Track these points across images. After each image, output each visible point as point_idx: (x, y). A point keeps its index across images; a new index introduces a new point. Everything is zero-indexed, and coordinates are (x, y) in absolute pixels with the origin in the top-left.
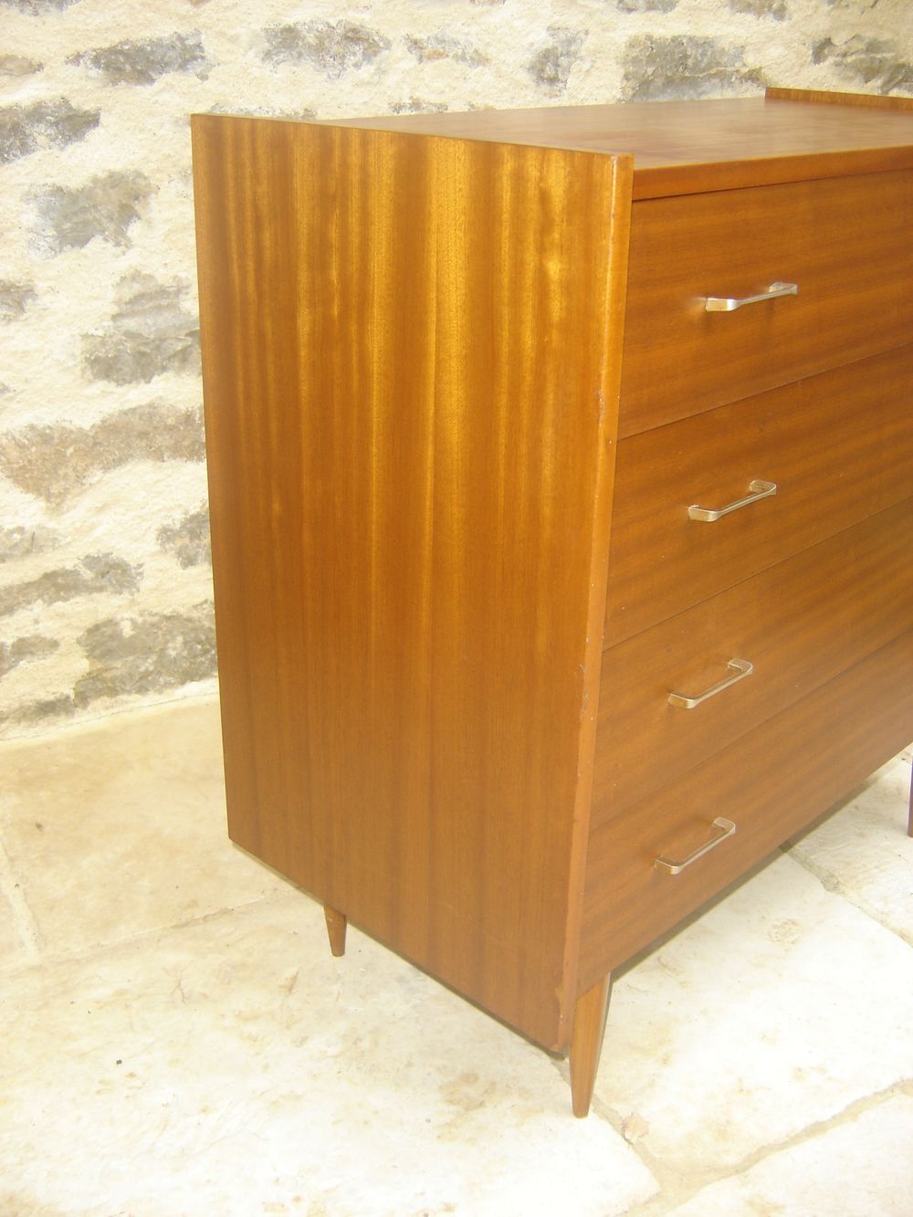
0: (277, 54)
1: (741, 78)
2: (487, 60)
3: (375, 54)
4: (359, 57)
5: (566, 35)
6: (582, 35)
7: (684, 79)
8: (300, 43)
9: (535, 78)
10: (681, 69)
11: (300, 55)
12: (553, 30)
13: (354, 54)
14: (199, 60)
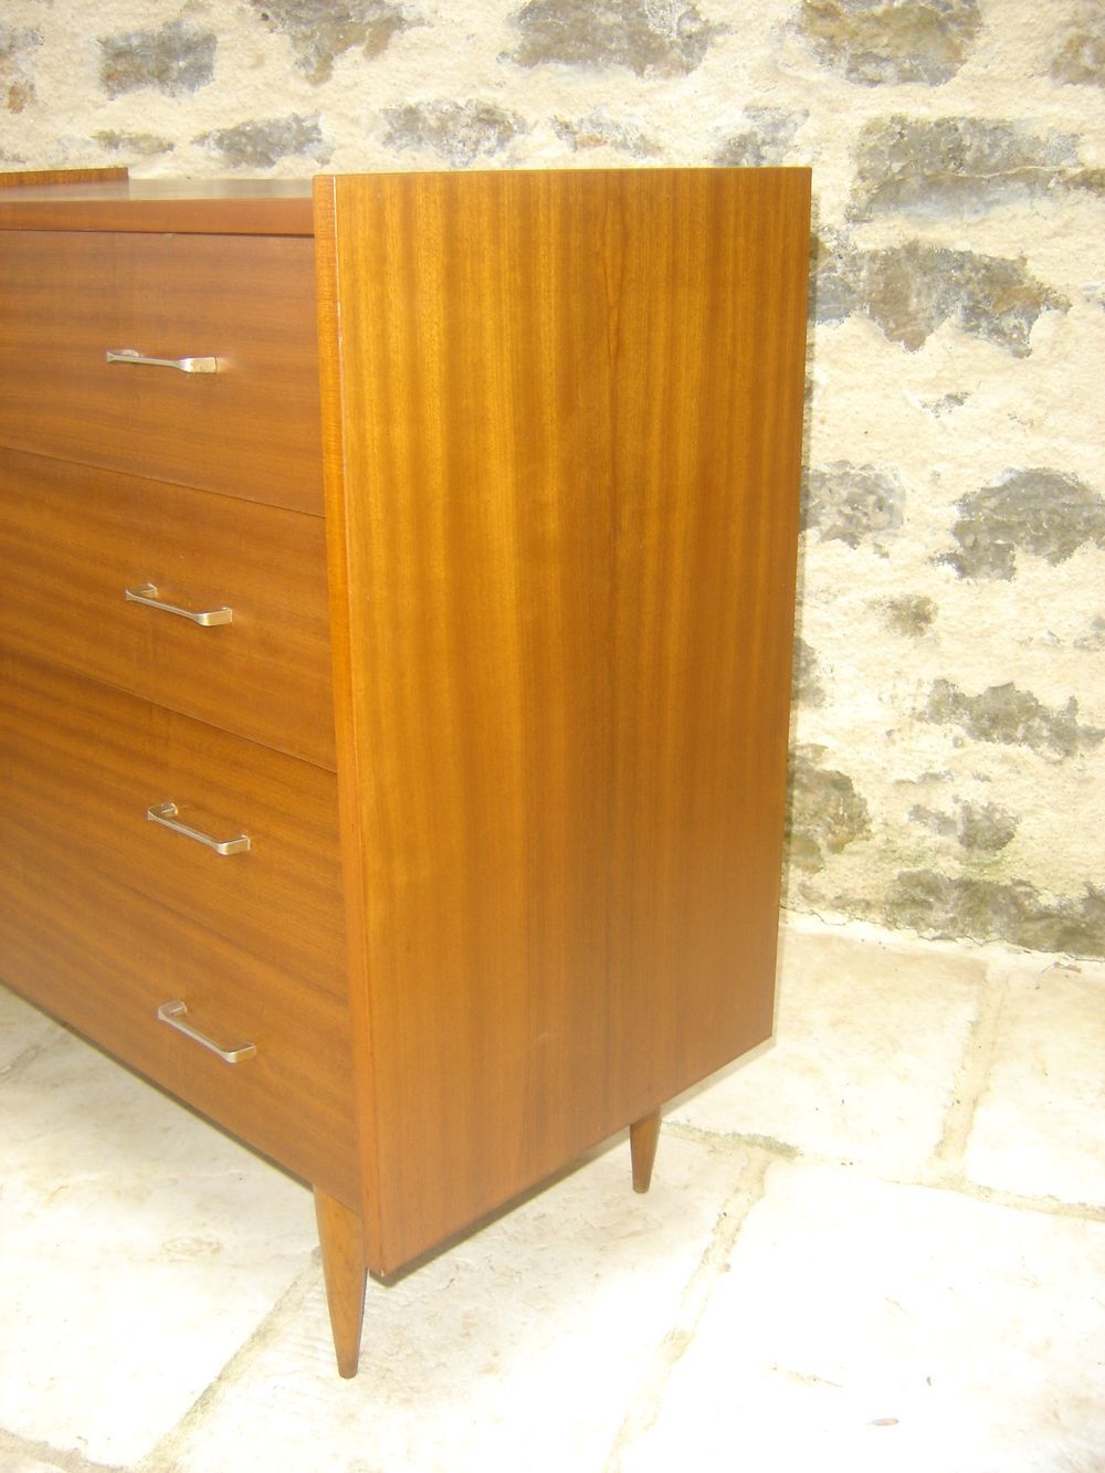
0: (400, 138)
1: (1066, 182)
2: (659, 148)
3: (508, 139)
4: (494, 141)
5: (773, 118)
6: (798, 118)
7: (957, 181)
8: (420, 126)
10: (952, 166)
11: (420, 139)
12: (753, 111)
14: (316, 143)
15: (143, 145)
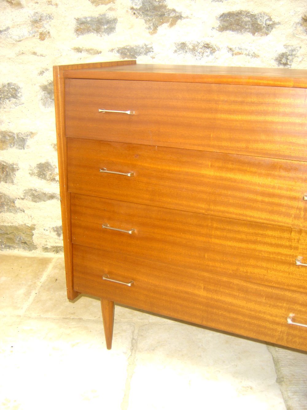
0: (179, 51)
2: (258, 56)
3: (214, 52)
4: (209, 53)
5: (291, 48)
6: (298, 48)
8: (187, 48)
9: (278, 63)
11: (186, 52)
12: (286, 46)
13: (207, 52)
14: (152, 52)
15: (91, 52)
